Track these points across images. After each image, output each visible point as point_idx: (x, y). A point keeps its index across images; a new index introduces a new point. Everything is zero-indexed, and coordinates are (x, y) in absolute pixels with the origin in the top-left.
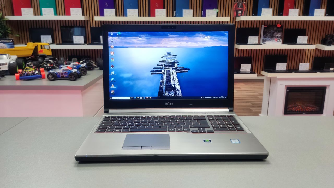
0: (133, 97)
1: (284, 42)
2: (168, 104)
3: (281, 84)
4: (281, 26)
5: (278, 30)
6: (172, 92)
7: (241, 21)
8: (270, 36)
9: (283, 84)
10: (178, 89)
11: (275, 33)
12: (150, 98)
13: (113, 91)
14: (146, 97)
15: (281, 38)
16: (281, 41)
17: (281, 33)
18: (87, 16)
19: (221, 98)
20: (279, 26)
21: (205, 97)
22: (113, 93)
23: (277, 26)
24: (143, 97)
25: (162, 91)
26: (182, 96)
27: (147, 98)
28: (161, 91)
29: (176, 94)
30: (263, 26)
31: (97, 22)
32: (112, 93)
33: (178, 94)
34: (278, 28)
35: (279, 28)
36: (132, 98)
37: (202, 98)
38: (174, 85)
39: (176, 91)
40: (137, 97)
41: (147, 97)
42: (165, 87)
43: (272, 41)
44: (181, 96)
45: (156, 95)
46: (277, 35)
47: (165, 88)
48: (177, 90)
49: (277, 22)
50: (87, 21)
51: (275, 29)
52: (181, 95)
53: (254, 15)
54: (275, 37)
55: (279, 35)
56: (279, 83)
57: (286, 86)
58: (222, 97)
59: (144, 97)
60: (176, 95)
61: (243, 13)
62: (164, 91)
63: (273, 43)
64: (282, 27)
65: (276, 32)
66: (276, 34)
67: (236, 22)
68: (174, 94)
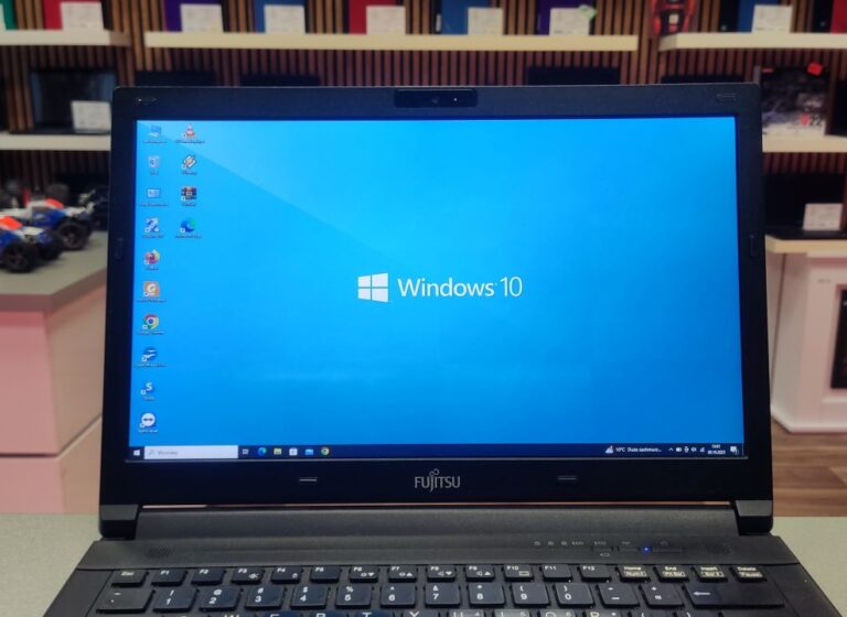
1: (833, 130)
3: (821, 281)
4: (824, 70)
5: (815, 86)
7: (678, 52)
8: (783, 105)
9: (828, 281)
11: (802, 96)
15: (822, 112)
16: (823, 123)
17: (822, 95)
18: (122, 29)
20: (815, 69)
23: (810, 70)
30: (757, 70)
31: (158, 55)
34: (812, 76)
35: (815, 76)
43: (788, 125)
46: (809, 103)
49: (807, 58)
50: (124, 49)
51: (802, 79)
53: (724, 28)
54: (801, 109)
55: (815, 103)
56: (815, 275)
57: (839, 286)
61: (687, 21)
63: (793, 131)
64: (825, 74)
65: (804, 91)
66: (805, 100)
67: (659, 54)
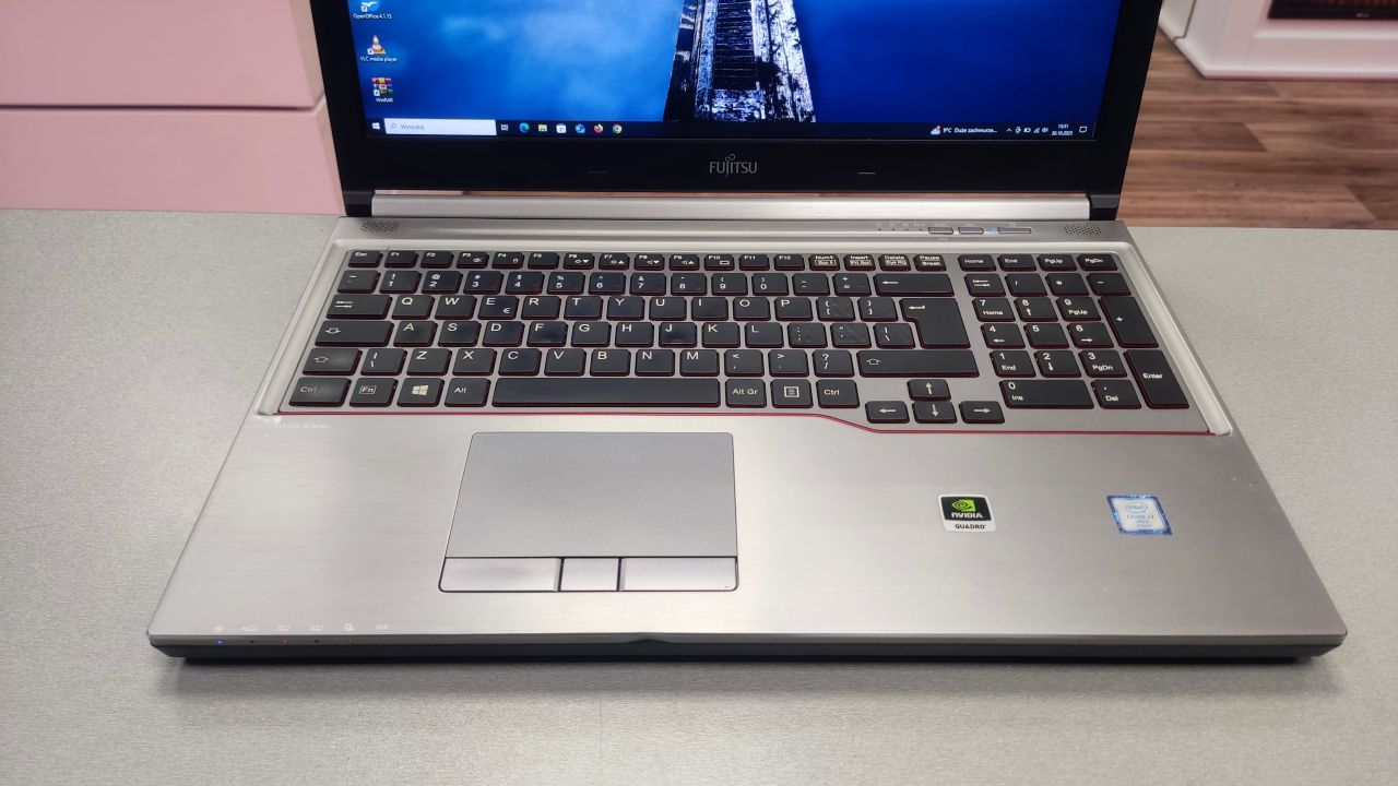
0: (514, 124)
2: (728, 167)
6: (751, 93)
10: (790, 78)
12: (618, 129)
13: (382, 80)
14: (589, 125)
19: (1054, 133)
21: (957, 130)
22: (382, 96)
24: (571, 125)
25: (692, 89)
26: (814, 120)
27: (599, 128)
28: (685, 87)
29: (778, 104)
32: (376, 93)
33: (788, 106)
36: (505, 127)
37: (936, 132)
38: (765, 50)
39: (780, 89)
40: (534, 124)
41: (597, 123)
42: (709, 58)
44: (810, 119)
45: (653, 108)
47: (709, 69)
48: (785, 80)
52: (810, 114)
58: (1062, 126)
59: (577, 123)
60: (779, 114)
62: (702, 85)
68: (767, 110)
